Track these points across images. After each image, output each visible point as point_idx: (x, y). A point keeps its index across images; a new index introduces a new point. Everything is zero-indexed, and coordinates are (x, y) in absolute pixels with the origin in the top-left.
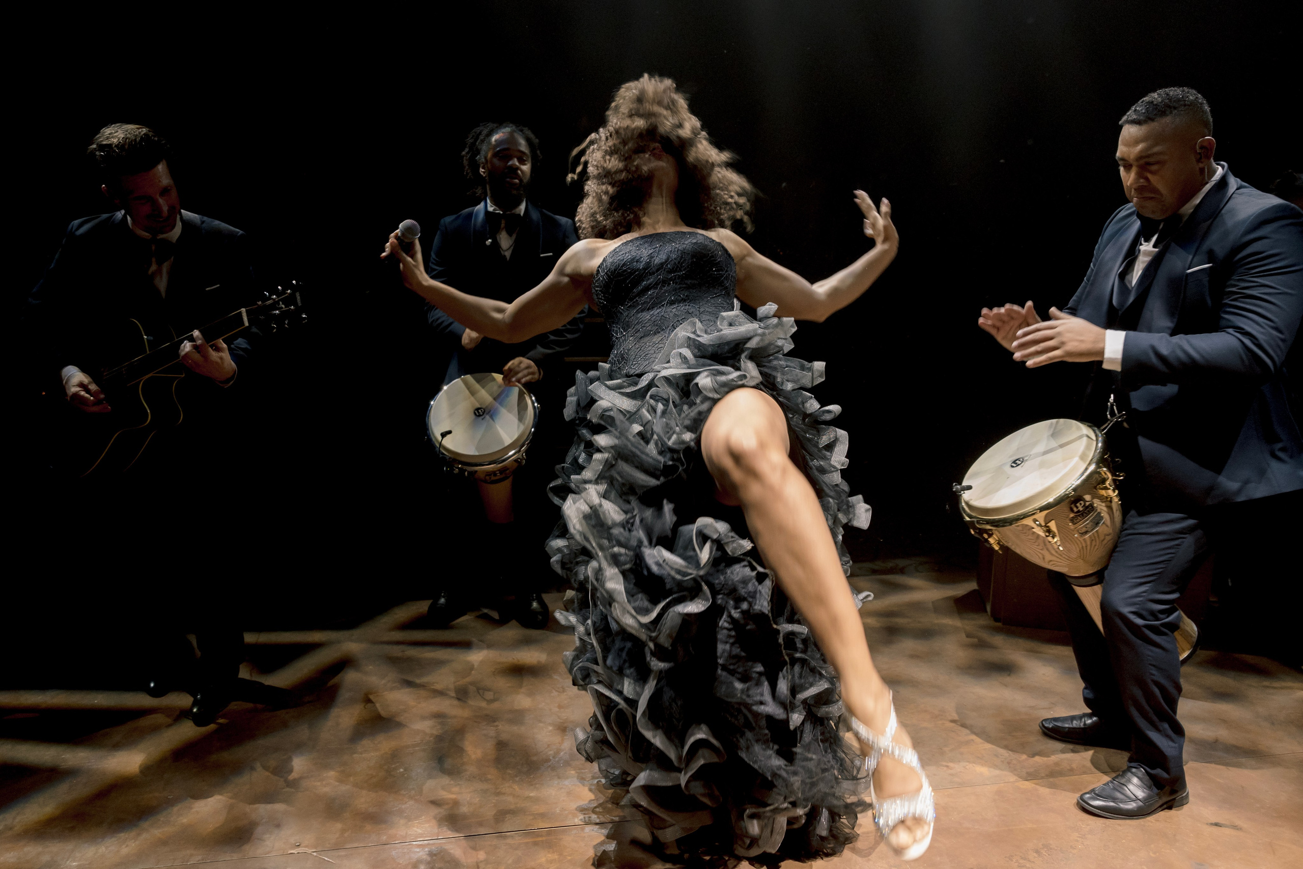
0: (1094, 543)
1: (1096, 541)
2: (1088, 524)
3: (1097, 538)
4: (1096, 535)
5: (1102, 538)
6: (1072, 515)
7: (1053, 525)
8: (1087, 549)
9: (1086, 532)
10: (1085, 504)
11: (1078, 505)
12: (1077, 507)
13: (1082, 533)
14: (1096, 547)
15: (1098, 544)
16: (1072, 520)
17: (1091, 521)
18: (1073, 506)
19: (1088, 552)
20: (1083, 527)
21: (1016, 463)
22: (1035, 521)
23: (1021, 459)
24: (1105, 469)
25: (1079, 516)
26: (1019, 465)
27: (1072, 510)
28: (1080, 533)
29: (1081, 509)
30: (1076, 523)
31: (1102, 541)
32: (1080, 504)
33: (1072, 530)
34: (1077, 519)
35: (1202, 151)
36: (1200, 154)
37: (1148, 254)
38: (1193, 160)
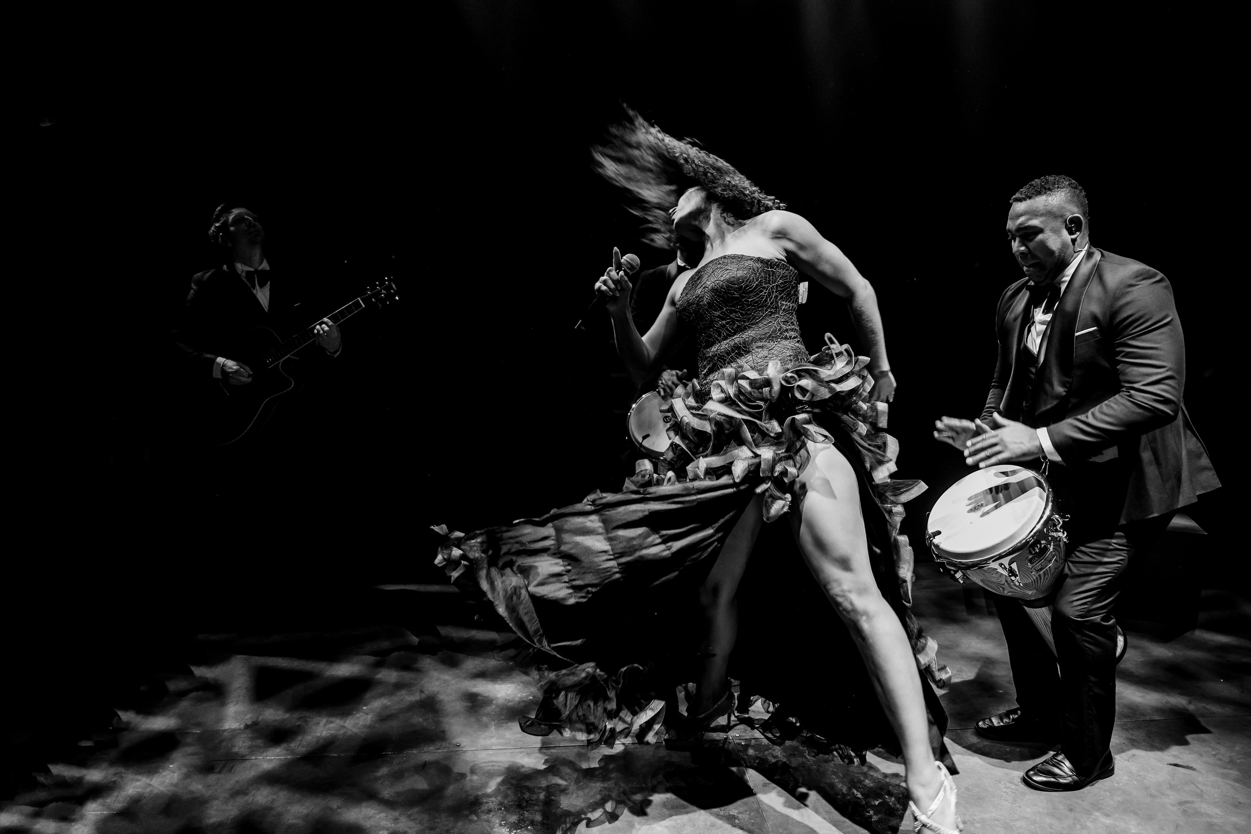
0: (1046, 576)
1: (1048, 575)
2: (1043, 562)
3: (1049, 572)
4: (1048, 570)
5: (1052, 572)
6: (1030, 557)
7: (1014, 566)
8: (1040, 582)
9: (1041, 569)
10: (1041, 546)
11: (1035, 548)
12: (1034, 550)
13: (1038, 570)
14: (1048, 579)
15: (1049, 577)
16: (1031, 561)
17: (1045, 560)
18: (1031, 549)
19: (1042, 584)
20: (1039, 565)
22: (1001, 565)
24: (1057, 516)
25: (1036, 556)
27: (1031, 553)
28: (1036, 570)
29: (1038, 551)
30: (1033, 563)
31: (1053, 574)
32: (1037, 547)
33: (1029, 568)
34: (1035, 559)
35: (1073, 226)
36: (1071, 228)
37: (1042, 323)
38: (1065, 232)
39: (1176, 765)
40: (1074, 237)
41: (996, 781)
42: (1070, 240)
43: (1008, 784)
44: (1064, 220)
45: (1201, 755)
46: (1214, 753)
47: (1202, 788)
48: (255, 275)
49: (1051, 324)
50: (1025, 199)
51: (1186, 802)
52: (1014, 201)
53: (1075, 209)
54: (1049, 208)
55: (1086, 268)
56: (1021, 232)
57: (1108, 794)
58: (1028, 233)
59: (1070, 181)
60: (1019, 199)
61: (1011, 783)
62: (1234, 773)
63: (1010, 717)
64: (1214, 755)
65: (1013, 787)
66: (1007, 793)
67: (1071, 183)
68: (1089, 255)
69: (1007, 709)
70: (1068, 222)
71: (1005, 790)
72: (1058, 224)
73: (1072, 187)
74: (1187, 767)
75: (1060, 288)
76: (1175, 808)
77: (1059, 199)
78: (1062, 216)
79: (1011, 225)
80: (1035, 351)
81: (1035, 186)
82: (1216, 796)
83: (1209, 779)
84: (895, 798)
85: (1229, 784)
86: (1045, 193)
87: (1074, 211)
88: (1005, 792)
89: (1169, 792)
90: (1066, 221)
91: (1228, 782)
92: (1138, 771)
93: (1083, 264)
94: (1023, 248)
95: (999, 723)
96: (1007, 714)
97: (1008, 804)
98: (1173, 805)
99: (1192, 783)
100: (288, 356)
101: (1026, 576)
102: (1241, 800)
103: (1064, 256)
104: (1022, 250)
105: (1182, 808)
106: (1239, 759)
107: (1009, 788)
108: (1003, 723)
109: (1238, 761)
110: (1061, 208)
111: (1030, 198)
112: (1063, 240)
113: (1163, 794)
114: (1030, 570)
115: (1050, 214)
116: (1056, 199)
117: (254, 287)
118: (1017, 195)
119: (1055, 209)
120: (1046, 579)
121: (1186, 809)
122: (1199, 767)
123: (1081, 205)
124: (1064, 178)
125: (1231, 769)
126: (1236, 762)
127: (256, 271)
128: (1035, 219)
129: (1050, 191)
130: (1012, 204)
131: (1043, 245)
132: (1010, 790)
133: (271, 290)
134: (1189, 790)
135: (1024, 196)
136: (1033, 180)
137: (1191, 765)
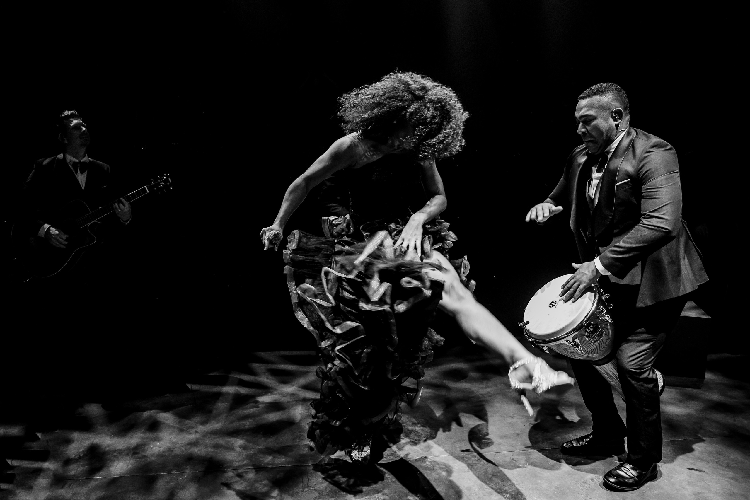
0: (601, 345)
1: (602, 344)
2: (596, 337)
3: (602, 343)
4: (602, 342)
5: (604, 342)
6: (587, 334)
7: (577, 340)
8: (597, 349)
9: (596, 341)
10: (593, 326)
11: (590, 328)
12: (589, 329)
13: (594, 342)
14: (603, 347)
15: (603, 345)
16: (587, 336)
17: (598, 335)
18: (587, 328)
20: (594, 339)
21: (552, 305)
22: (567, 341)
23: (555, 302)
24: (602, 307)
25: (591, 333)
26: (554, 306)
27: (587, 332)
28: (592, 342)
29: (592, 330)
30: (590, 338)
31: (605, 343)
32: (591, 327)
33: (588, 341)
34: (590, 335)
35: (617, 115)
36: (615, 117)
37: (597, 179)
38: (611, 120)
39: (692, 469)
40: (617, 123)
41: (575, 482)
42: (615, 125)
43: (583, 484)
44: (611, 111)
45: (709, 463)
46: (717, 461)
47: (709, 484)
48: (79, 165)
49: (602, 179)
50: (586, 98)
51: (699, 493)
52: (580, 99)
53: (618, 104)
54: (601, 103)
55: (626, 142)
56: (583, 119)
57: (648, 489)
58: (587, 120)
59: (616, 86)
60: (583, 97)
61: (585, 483)
62: (730, 474)
63: (584, 440)
64: (717, 462)
65: (586, 486)
66: (583, 490)
67: (617, 88)
68: (629, 134)
69: (582, 435)
70: (613, 113)
71: (581, 488)
72: (607, 114)
73: (617, 91)
74: (699, 470)
75: (608, 156)
76: (692, 497)
77: (607, 98)
78: (609, 109)
79: (577, 115)
80: (592, 196)
81: (593, 90)
82: (718, 488)
83: (714, 478)
84: (510, 494)
85: (727, 481)
86: (599, 94)
87: (617, 106)
88: (581, 489)
89: (688, 487)
90: (612, 112)
91: (726, 479)
92: (668, 474)
93: (624, 140)
94: (584, 130)
95: (577, 444)
96: (582, 439)
97: (583, 497)
98: (691, 495)
99: (702, 480)
100: (95, 221)
101: (586, 346)
102: (734, 491)
103: (610, 136)
104: (583, 131)
105: (696, 497)
106: (733, 464)
107: (583, 486)
108: (580, 444)
109: (732, 466)
110: (608, 104)
111: (589, 97)
112: (609, 124)
113: (684, 488)
114: (589, 342)
115: (602, 108)
116: (605, 97)
117: (77, 172)
118: (582, 95)
119: (605, 104)
120: (600, 347)
121: (699, 498)
122: (707, 470)
123: (622, 103)
124: (613, 85)
125: (728, 471)
126: (731, 466)
127: (80, 162)
128: (592, 110)
129: (602, 92)
130: (578, 101)
131: (596, 128)
132: (584, 488)
133: (87, 175)
134: (701, 486)
135: (586, 96)
136: (593, 85)
137: (702, 469)
